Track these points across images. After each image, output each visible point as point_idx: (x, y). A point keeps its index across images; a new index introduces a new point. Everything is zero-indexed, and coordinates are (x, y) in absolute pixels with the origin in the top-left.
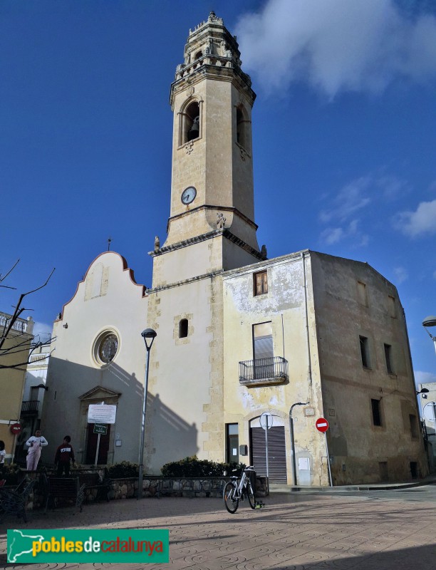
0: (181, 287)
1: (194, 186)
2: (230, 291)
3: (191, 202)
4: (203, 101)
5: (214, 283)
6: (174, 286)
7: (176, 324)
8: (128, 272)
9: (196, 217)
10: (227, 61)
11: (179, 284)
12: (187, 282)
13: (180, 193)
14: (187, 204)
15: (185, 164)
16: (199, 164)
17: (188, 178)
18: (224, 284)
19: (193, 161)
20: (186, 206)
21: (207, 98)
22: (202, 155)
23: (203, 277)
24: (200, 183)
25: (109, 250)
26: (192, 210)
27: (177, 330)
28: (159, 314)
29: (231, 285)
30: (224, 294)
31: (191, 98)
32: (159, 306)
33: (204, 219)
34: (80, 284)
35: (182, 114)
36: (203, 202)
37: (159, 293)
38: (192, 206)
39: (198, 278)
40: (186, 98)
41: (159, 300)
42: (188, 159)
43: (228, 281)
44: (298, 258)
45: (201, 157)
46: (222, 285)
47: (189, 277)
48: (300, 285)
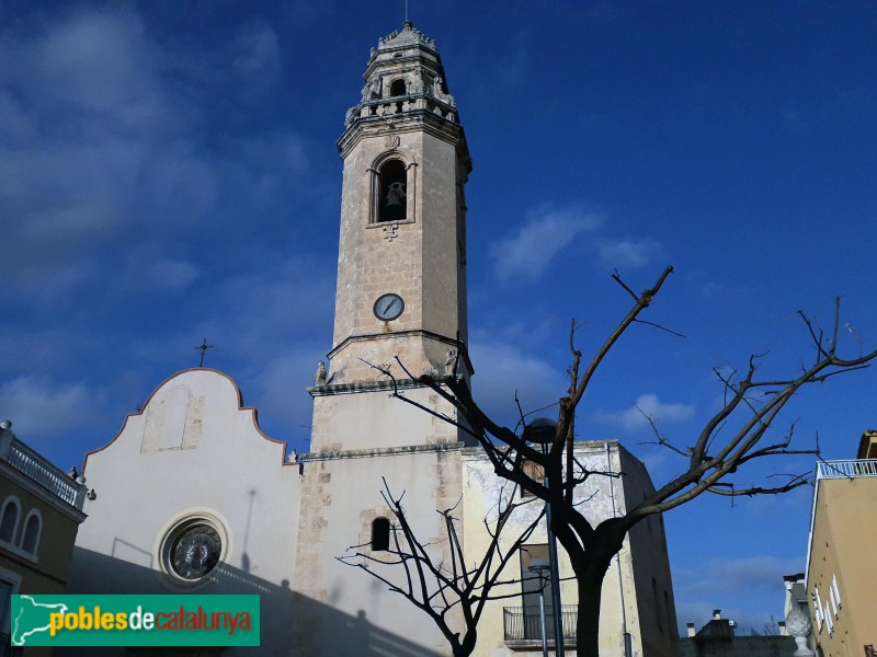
0: (376, 459)
1: (399, 294)
2: (476, 483)
3: (394, 319)
4: (416, 165)
5: (443, 464)
6: (362, 455)
7: (365, 525)
8: (249, 414)
9: (405, 345)
10: (450, 111)
11: (372, 454)
12: (391, 452)
13: (371, 297)
14: (387, 320)
15: (381, 255)
16: (409, 263)
17: (388, 279)
18: (464, 468)
19: (398, 255)
20: (382, 323)
21: (424, 161)
22: (414, 248)
23: (423, 449)
24: (411, 293)
25: (201, 364)
26: (398, 333)
27: (368, 536)
28: (327, 501)
29: (478, 471)
30: (464, 484)
31: (392, 152)
32: (326, 488)
33: (420, 353)
34: (131, 419)
35: (374, 172)
36: (416, 324)
37: (328, 463)
38: (396, 325)
39: (413, 449)
40: (383, 149)
41: (329, 475)
42: (387, 248)
43: (472, 464)
44: (599, 450)
45: (413, 253)
46: (459, 468)
47: (397, 444)
48: (604, 492)
